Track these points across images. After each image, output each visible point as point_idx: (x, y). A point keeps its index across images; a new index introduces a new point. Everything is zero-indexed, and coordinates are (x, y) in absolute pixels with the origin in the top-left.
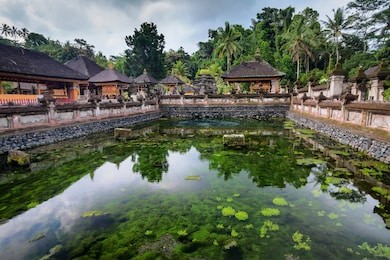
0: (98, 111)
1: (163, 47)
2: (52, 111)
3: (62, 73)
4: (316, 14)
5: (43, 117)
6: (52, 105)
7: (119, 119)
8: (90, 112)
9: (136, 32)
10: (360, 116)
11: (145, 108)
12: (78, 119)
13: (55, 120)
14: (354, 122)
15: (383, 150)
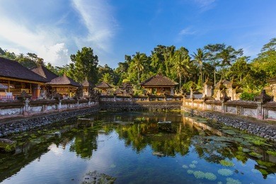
0: (60, 106)
1: (97, 64)
2: (27, 105)
3: (30, 77)
4: (186, 50)
5: (18, 110)
6: (27, 101)
7: (75, 111)
8: (54, 106)
9: (79, 53)
10: (236, 109)
11: (90, 104)
12: (45, 111)
13: (28, 112)
14: (231, 113)
15: (258, 129)
